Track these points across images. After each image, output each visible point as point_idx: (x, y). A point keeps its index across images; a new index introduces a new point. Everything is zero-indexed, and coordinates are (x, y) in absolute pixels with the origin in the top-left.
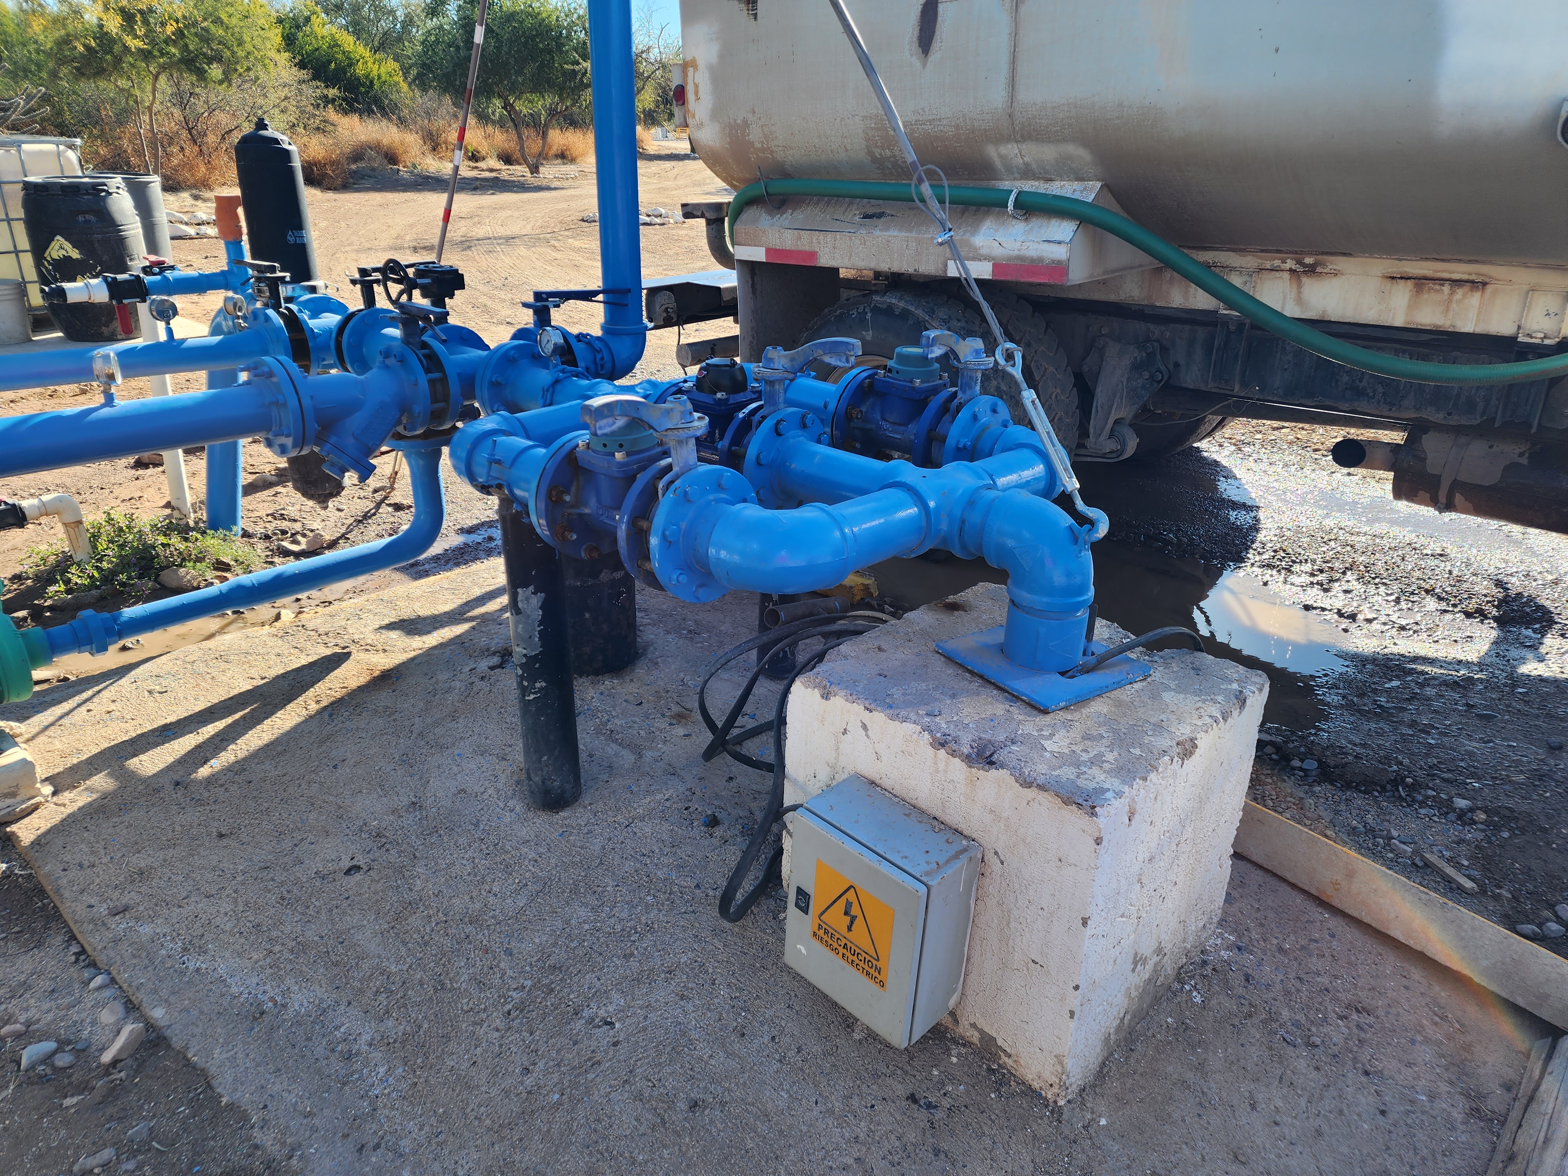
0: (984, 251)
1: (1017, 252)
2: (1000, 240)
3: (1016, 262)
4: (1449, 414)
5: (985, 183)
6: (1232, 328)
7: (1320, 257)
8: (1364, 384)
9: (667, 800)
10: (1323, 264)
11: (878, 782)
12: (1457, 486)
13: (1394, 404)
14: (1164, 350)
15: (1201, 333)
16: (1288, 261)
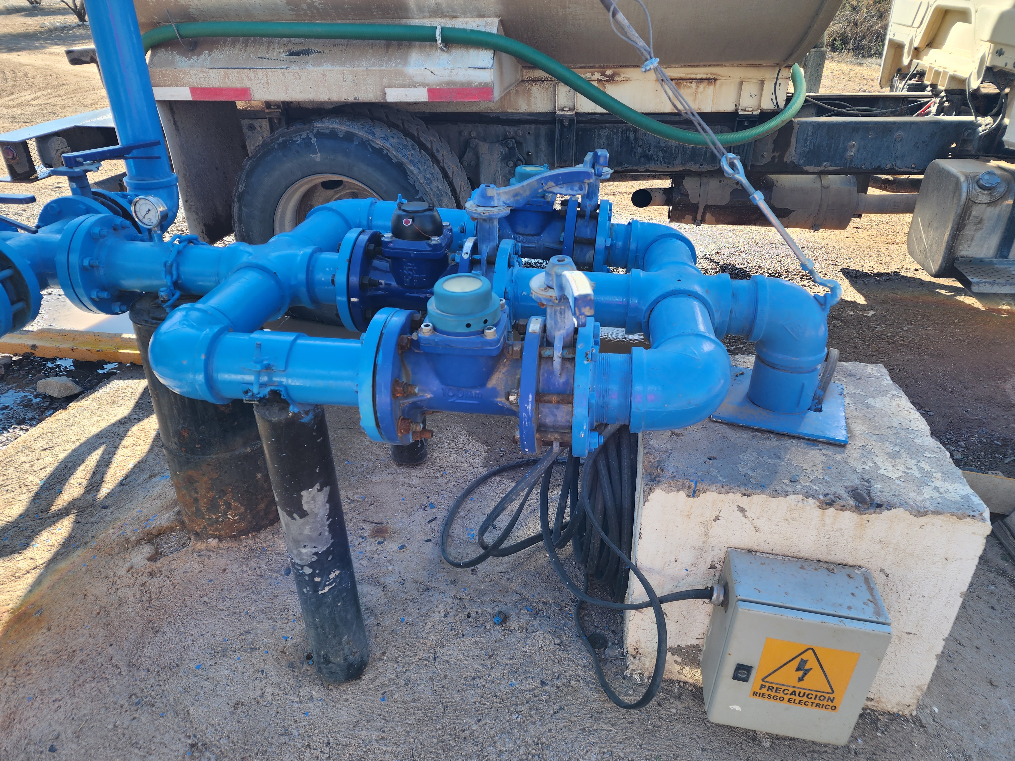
0: (418, 79)
1: (447, 79)
2: (432, 69)
3: (448, 86)
4: (702, 165)
5: (397, 21)
6: (566, 123)
7: (616, 70)
8: (651, 152)
9: (445, 616)
10: (618, 74)
11: (755, 548)
12: (707, 208)
13: (670, 163)
14: (519, 144)
15: (543, 129)
16: (596, 73)
